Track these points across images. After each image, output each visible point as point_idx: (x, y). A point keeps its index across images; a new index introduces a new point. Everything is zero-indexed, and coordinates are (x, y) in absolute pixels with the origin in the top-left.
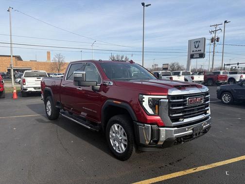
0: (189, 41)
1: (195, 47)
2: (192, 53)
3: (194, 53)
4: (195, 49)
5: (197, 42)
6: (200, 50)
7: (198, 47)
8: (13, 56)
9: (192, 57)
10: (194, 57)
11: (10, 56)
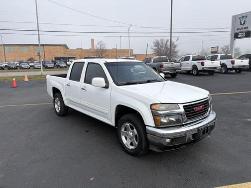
0: (233, 16)
1: (241, 24)
2: (236, 31)
3: (240, 31)
4: (240, 26)
5: (243, 17)
6: (247, 28)
7: (244, 23)
8: (41, 45)
9: (236, 36)
10: (239, 36)
11: (38, 45)
